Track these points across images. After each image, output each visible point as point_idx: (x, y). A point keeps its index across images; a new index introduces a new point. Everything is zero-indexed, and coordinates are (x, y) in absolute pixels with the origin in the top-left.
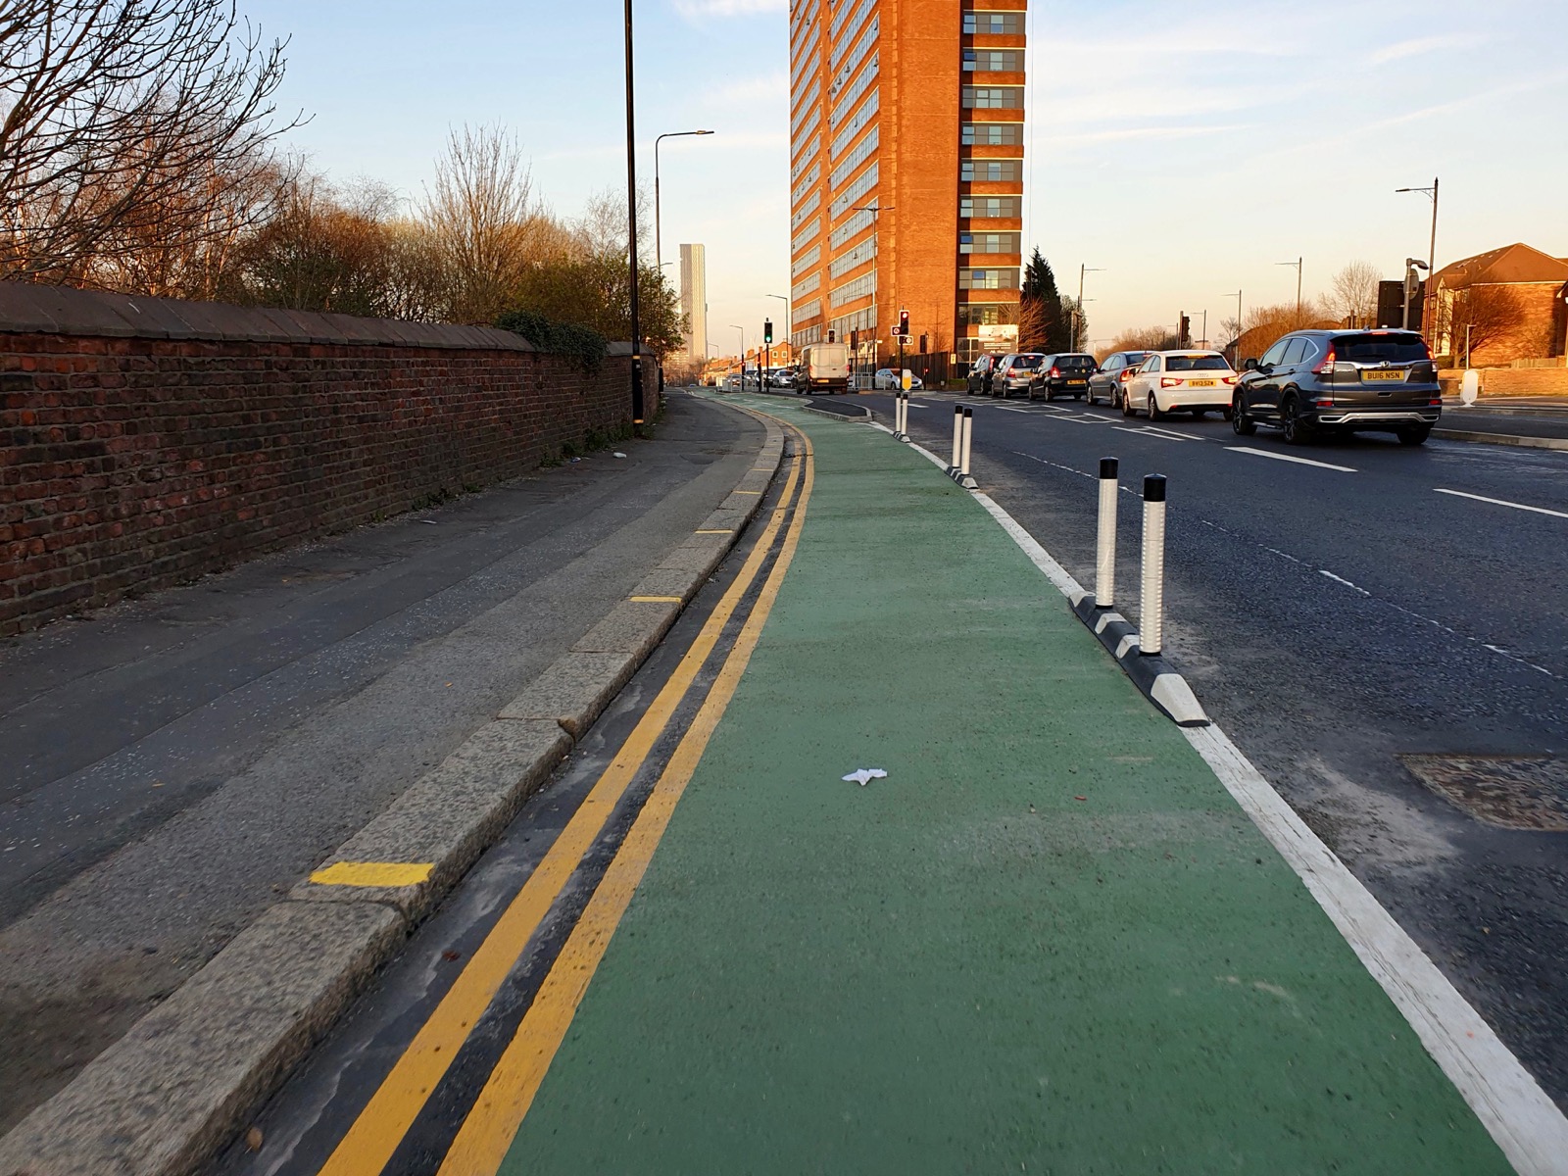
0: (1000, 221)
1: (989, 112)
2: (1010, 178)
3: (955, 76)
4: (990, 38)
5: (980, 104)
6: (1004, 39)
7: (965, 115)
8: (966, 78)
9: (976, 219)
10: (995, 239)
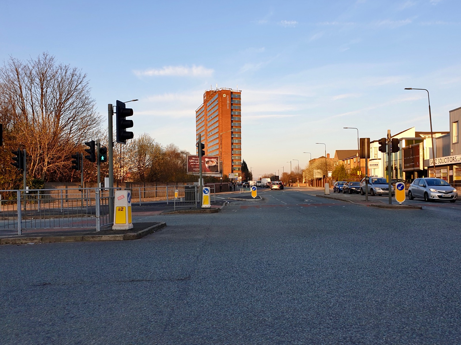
0: (238, 160)
1: (236, 143)
2: (239, 153)
3: (231, 138)
4: (236, 132)
5: (234, 142)
6: (238, 132)
7: (232, 144)
8: (232, 138)
9: (234, 160)
10: (237, 163)
